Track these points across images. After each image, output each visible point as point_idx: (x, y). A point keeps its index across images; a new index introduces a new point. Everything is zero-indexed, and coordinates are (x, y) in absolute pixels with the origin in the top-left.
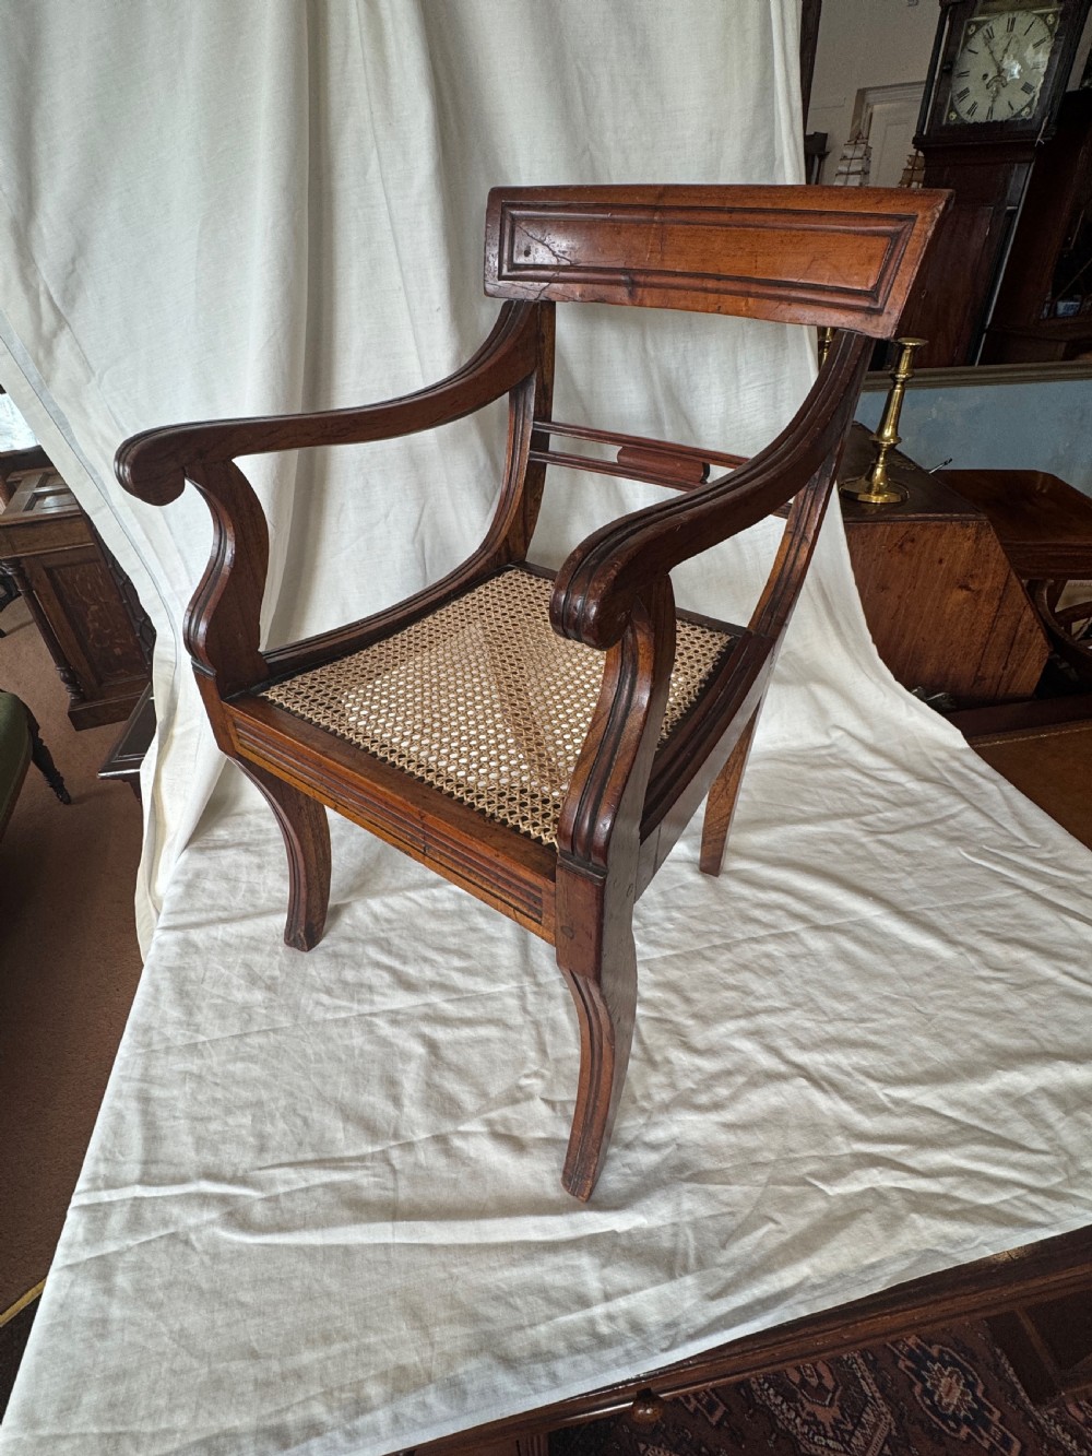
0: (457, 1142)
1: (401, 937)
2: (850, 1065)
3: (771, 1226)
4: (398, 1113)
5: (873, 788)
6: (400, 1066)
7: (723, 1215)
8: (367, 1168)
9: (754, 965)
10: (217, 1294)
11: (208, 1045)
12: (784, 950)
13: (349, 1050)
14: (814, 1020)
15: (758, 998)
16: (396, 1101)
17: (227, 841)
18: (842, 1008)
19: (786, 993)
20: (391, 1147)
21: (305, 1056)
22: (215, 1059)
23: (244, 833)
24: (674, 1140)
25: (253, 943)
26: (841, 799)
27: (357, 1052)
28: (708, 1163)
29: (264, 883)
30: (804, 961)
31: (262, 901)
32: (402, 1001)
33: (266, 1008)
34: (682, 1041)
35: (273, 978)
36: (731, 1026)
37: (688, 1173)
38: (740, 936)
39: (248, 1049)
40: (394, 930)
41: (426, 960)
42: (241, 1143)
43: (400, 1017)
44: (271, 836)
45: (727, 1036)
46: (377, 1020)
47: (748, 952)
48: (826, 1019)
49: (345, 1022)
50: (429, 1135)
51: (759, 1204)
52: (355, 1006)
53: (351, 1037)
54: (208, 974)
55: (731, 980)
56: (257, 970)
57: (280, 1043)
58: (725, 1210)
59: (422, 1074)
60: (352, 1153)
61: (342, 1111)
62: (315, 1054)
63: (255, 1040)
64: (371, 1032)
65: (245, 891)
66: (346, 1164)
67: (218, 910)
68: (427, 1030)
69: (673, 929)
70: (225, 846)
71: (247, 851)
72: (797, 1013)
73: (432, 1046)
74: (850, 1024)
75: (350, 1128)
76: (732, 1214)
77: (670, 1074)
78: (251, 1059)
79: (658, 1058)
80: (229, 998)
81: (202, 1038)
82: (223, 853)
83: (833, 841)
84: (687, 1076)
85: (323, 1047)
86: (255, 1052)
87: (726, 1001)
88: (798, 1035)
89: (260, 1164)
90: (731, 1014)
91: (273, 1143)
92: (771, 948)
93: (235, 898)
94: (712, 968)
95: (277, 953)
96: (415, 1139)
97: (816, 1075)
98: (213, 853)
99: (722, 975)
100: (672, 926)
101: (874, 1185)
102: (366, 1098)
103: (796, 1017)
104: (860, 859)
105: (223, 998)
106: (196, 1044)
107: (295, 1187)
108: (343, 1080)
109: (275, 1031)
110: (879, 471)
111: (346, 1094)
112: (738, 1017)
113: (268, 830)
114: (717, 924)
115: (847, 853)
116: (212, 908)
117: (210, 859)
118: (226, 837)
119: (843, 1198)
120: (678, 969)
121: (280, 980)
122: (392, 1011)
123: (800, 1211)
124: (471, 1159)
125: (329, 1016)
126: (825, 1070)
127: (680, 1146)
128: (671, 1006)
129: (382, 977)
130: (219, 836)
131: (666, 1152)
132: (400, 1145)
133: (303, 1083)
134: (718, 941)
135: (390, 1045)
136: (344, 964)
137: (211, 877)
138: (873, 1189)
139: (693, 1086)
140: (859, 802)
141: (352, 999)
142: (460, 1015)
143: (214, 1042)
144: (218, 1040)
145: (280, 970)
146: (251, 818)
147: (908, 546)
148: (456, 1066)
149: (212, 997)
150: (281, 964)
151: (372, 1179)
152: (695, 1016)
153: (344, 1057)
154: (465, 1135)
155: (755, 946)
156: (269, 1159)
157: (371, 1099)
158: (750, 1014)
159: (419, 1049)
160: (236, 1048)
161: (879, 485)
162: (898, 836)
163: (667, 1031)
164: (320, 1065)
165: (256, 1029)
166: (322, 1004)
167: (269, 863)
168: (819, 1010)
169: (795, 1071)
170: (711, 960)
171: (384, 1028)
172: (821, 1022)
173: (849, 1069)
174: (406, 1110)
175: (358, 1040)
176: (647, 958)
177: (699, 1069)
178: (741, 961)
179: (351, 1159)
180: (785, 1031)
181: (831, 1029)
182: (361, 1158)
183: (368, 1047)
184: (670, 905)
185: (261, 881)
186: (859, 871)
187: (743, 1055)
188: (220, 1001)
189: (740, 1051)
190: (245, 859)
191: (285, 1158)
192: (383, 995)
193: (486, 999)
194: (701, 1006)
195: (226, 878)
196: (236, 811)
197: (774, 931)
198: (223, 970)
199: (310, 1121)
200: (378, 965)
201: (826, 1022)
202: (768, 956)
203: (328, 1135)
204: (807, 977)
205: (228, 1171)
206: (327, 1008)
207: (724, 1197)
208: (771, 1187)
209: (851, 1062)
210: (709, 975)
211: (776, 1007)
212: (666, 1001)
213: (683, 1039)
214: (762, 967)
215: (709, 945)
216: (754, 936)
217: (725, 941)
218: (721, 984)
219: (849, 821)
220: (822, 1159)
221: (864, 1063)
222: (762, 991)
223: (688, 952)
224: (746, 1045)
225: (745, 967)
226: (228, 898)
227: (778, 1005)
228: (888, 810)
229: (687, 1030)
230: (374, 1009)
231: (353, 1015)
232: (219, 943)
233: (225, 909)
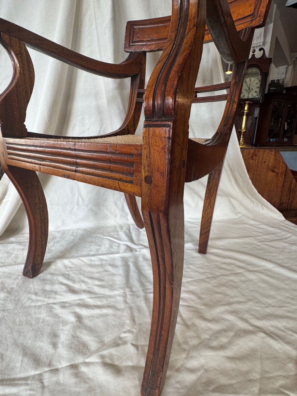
0: (83, 369)
1: (74, 273)
4: (54, 351)
5: (256, 230)
6: (61, 327)
8: (27, 384)
9: (227, 284)
12: (238, 279)
13: (38, 319)
14: (259, 307)
15: (232, 297)
16: (55, 345)
17: (14, 242)
18: (270, 301)
19: (243, 295)
20: (45, 372)
24: (202, 367)
26: (246, 233)
27: (41, 320)
28: (224, 381)
30: (248, 283)
31: (19, 260)
32: (69, 298)
34: (200, 316)
36: (222, 309)
37: (213, 387)
38: (219, 274)
41: (83, 282)
43: (66, 305)
45: (221, 313)
46: (54, 306)
47: (224, 280)
49: (40, 307)
50: (69, 364)
52: (46, 300)
53: (40, 314)
55: (218, 290)
57: (4, 317)
59: (71, 331)
60: (22, 375)
61: (24, 350)
62: (20, 321)
64: (51, 311)
65: (14, 257)
66: (16, 382)
68: (78, 310)
70: (12, 243)
72: (250, 303)
73: (79, 318)
74: (276, 308)
75: (26, 360)
77: (196, 331)
79: (189, 323)
83: (247, 244)
84: (204, 332)
85: (25, 318)
87: (217, 299)
88: (253, 313)
90: (221, 303)
92: (233, 278)
93: (8, 259)
94: (209, 286)
96: (60, 367)
97: (268, 332)
98: (6, 245)
99: (214, 288)
100: (189, 270)
102: (40, 344)
103: (249, 305)
104: (259, 249)
108: (30, 334)
109: (4, 310)
111: (29, 342)
112: (225, 305)
114: (208, 270)
115: (254, 247)
117: (4, 246)
118: (14, 240)
120: (194, 285)
122: (63, 302)
124: (89, 379)
125: (33, 304)
126: (272, 329)
127: (206, 370)
128: (193, 301)
129: (62, 288)
130: (11, 240)
131: (199, 374)
132: (50, 370)
133: (8, 336)
134: (210, 276)
135: (59, 317)
136: (46, 283)
137: (1, 252)
139: (208, 337)
140: (252, 233)
141: (46, 297)
142: (95, 304)
148: (89, 327)
151: (29, 392)
152: (205, 305)
153: (34, 323)
154: (87, 364)
155: (226, 277)
157: (42, 344)
158: (229, 304)
159: (72, 319)
162: (270, 243)
163: (192, 311)
164: (20, 327)
166: (31, 299)
168: (259, 302)
169: (257, 330)
170: (208, 282)
171: (58, 310)
173: (283, 328)
174: (59, 350)
175: (43, 315)
177: (210, 329)
178: (221, 283)
179: (20, 379)
180: (248, 311)
181: (269, 310)
182: (26, 379)
183: (48, 318)
184: (188, 263)
185: (21, 254)
189: (230, 321)
192: (61, 295)
193: (108, 297)
194: (206, 300)
195: (8, 252)
196: (21, 233)
197: (232, 272)
199: (4, 357)
200: (62, 284)
201: (265, 307)
202: (232, 281)
203: (12, 364)
204: (251, 289)
206: (33, 301)
209: (283, 325)
210: (208, 288)
211: (240, 301)
212: (190, 299)
213: (200, 314)
214: (230, 285)
215: (206, 277)
216: (225, 274)
217: (212, 276)
218: (214, 292)
219: (251, 238)
220: (285, 377)
221: (289, 326)
222: (232, 294)
223: (197, 280)
224: (231, 317)
225: (223, 285)
226: (5, 260)
227: (241, 300)
228: (264, 235)
229: (202, 311)
230: (55, 301)
231: (44, 304)
233: (2, 263)
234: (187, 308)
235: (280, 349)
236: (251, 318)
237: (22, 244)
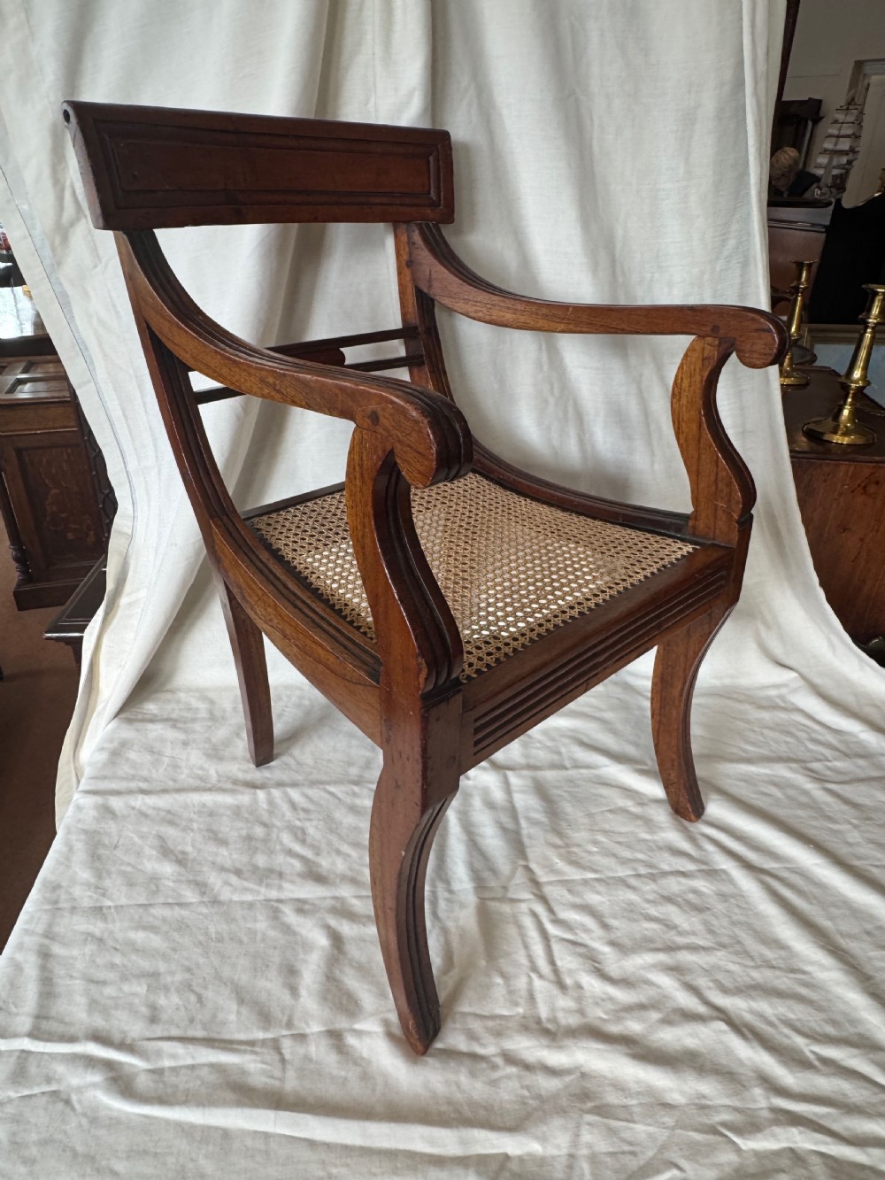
0: (351, 1040)
1: (316, 828)
2: (775, 1015)
3: (675, 1172)
4: (293, 1002)
5: (821, 734)
6: (302, 956)
7: (623, 1153)
8: (256, 1053)
9: (680, 899)
10: (91, 1158)
11: (113, 910)
12: (713, 888)
13: (252, 933)
14: (738, 963)
15: (680, 934)
16: (294, 991)
17: (156, 716)
18: (770, 954)
19: (711, 932)
20: (283, 1036)
21: (207, 934)
22: (118, 925)
23: (173, 710)
24: (577, 1068)
25: (169, 817)
26: (786, 743)
27: (259, 937)
28: (612, 1098)
29: (187, 760)
30: (732, 900)
31: (183, 776)
32: (310, 891)
33: (174, 882)
34: (596, 968)
35: (184, 853)
36: (649, 958)
37: (590, 1105)
38: (666, 867)
39: (151, 919)
40: (310, 820)
41: (338, 852)
42: (132, 1009)
43: (307, 907)
44: (199, 716)
45: (643, 968)
46: (281, 906)
47: (674, 885)
48: (752, 964)
49: (251, 905)
50: (323, 1029)
51: (663, 1148)
52: (263, 890)
53: (255, 921)
54: (121, 841)
55: (653, 911)
56: (170, 843)
57: (183, 919)
58: (627, 1148)
59: (323, 966)
60: (242, 1036)
61: (237, 993)
62: (217, 933)
63: (158, 912)
64: (276, 918)
65: (168, 765)
66: (235, 1046)
67: (139, 780)
68: (333, 922)
69: (597, 852)
70: (153, 720)
71: (174, 726)
72: (720, 954)
74: (778, 973)
75: (244, 1010)
76: (633, 1153)
77: (579, 999)
78: (152, 929)
79: (568, 981)
80: (139, 867)
81: (109, 903)
82: (150, 726)
83: (775, 784)
84: (597, 1004)
85: (225, 927)
86: (157, 923)
87: (646, 932)
88: (720, 977)
89: (149, 1035)
90: (652, 946)
91: (164, 1017)
92: (701, 884)
93: (157, 771)
94: (632, 896)
95: (192, 830)
96: (308, 1031)
97: (737, 1022)
98: (140, 725)
99: (646, 906)
100: (595, 849)
101: (792, 1145)
102: (262, 983)
103: (720, 958)
104: (803, 806)
105: (133, 866)
106: (101, 908)
107: (181, 1063)
108: (243, 962)
109: (180, 905)
111: (244, 978)
112: (658, 950)
113: (197, 709)
114: (643, 853)
115: (789, 798)
116: (133, 778)
117: (137, 730)
118: (155, 712)
119: (756, 1153)
120: (598, 893)
121: (191, 857)
122: (299, 900)
123: (706, 1161)
124: (363, 1059)
125: (236, 898)
126: (748, 1017)
127: (584, 1075)
128: (587, 930)
129: (293, 866)
130: (148, 710)
131: (568, 1079)
132: (292, 1035)
133: (201, 960)
134: (643, 870)
135: (295, 934)
136: (257, 849)
137: (135, 747)
138: (791, 1150)
139: (605, 1017)
140: (806, 747)
141: (260, 882)
142: (367, 913)
143: (119, 908)
144: (122, 906)
145: (193, 846)
146: (182, 695)
148: (358, 963)
149: (122, 864)
150: (193, 840)
151: (260, 1066)
152: (612, 943)
153: (245, 939)
154: (359, 1034)
155: (683, 880)
156: (158, 1031)
157: (269, 985)
158: (671, 948)
159: (322, 941)
160: (141, 917)
162: (846, 787)
163: (581, 955)
164: (221, 945)
165: (161, 900)
166: (231, 885)
167: (194, 741)
168: (746, 953)
169: (715, 1014)
170: (634, 889)
171: (290, 917)
172: (745, 966)
173: (774, 1019)
174: (302, 1000)
175: (262, 924)
176: (566, 878)
177: (611, 999)
178: (666, 893)
179: (241, 1042)
180: (707, 972)
181: (758, 976)
182: (252, 1043)
183: (272, 933)
184: (596, 828)
185: (184, 757)
186: (800, 817)
187: (659, 991)
188: (129, 869)
189: (658, 987)
190: (171, 734)
191: (175, 1032)
192: (293, 883)
194: (619, 934)
195: (150, 750)
196: (168, 687)
197: (704, 867)
198: (136, 839)
199: (204, 999)
200: (290, 853)
201: (753, 967)
202: (695, 891)
203: (221, 1016)
204: (735, 918)
205: (117, 1037)
206: (235, 890)
207: (626, 1135)
208: (678, 1131)
209: (776, 1012)
210: (631, 903)
211: (699, 945)
212: (583, 925)
213: (597, 965)
214: (688, 903)
215: (634, 873)
216: (682, 869)
217: (650, 871)
218: (642, 914)
219: (794, 766)
220: (736, 1110)
221: (791, 1016)
222: (686, 926)
223: (609, 878)
224: (666, 982)
225: (669, 899)
226: (149, 770)
227: (701, 943)
229: (602, 957)
230: (282, 896)
231: (259, 898)
232: (136, 812)
233: (146, 780)
234: (570, 946)
235: (749, 1059)
236: (710, 988)
237: (179, 725)
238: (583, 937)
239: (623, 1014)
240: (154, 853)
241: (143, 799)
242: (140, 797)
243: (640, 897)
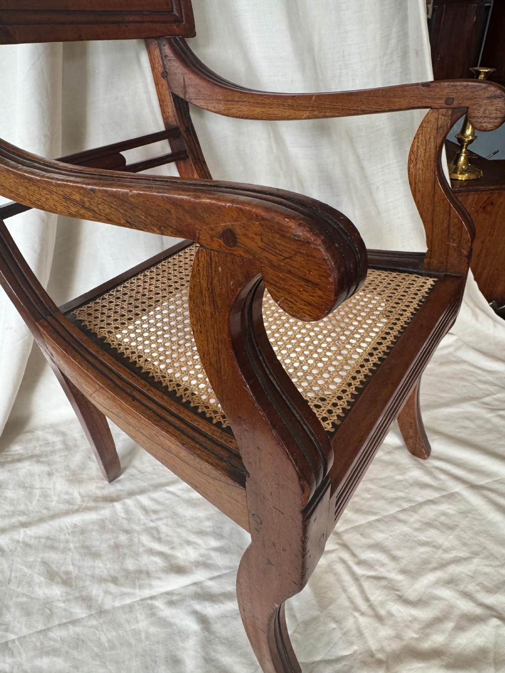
1: (167, 525)
6: (181, 645)
9: (436, 523)
11: (17, 643)
12: (455, 508)
13: (136, 633)
14: (491, 566)
15: (446, 551)
19: (465, 544)
21: (100, 645)
22: (24, 656)
23: (35, 447)
25: (49, 543)
27: (143, 634)
29: (54, 488)
30: (471, 516)
31: (54, 503)
32: (176, 583)
33: (64, 602)
34: (398, 596)
35: (67, 573)
36: (431, 577)
38: (420, 500)
39: (52, 643)
40: (161, 519)
43: (175, 598)
44: (57, 448)
45: (430, 586)
46: (154, 602)
47: (430, 512)
48: (498, 563)
49: (131, 607)
52: (137, 591)
53: (137, 621)
54: (13, 575)
55: (422, 537)
56: (54, 566)
57: (78, 635)
62: (109, 641)
63: (56, 634)
64: (153, 615)
65: (40, 496)
67: (19, 515)
68: (198, 607)
70: (20, 459)
71: (38, 462)
72: (476, 561)
73: (204, 621)
77: (394, 626)
78: (54, 652)
79: (382, 612)
80: (32, 595)
81: (12, 637)
82: (19, 465)
83: (468, 419)
84: (407, 626)
85: (114, 634)
86: (57, 645)
87: (422, 556)
88: (481, 579)
90: (430, 566)
92: (445, 507)
93: (32, 503)
94: (405, 529)
95: (69, 550)
99: (416, 534)
100: (369, 496)
103: (477, 564)
104: (490, 431)
105: (27, 596)
106: (7, 643)
109: (74, 622)
110: (462, 158)
112: (435, 569)
113: (54, 442)
114: (401, 491)
115: (480, 427)
116: (13, 514)
117: (9, 471)
118: (21, 451)
120: (382, 531)
121: (74, 575)
122: (168, 593)
125: (117, 604)
128: (383, 565)
129: (156, 563)
130: (15, 451)
134: (406, 505)
135: (170, 625)
136: (125, 555)
137: (11, 486)
139: (416, 636)
141: (134, 585)
142: (223, 591)
143: (22, 639)
144: (25, 637)
145: (73, 565)
146: (39, 433)
147: (489, 208)
148: (225, 639)
149: (18, 596)
150: (73, 559)
152: (403, 571)
153: (132, 641)
155: (433, 507)
158: (443, 565)
159: (193, 626)
160: (42, 643)
161: (462, 168)
163: (385, 587)
164: (114, 652)
165: (57, 623)
166: (111, 593)
167: (57, 470)
169: (488, 612)
170: (404, 522)
171: (164, 611)
172: (495, 567)
175: (143, 623)
176: (357, 524)
177: (415, 619)
178: (426, 520)
180: (472, 577)
183: (152, 629)
185: (51, 486)
186: (490, 440)
187: (445, 603)
188: (25, 599)
189: (445, 600)
190: (37, 468)
192: (159, 578)
194: (405, 562)
195: (22, 485)
197: (444, 493)
198: (25, 570)
200: (152, 552)
201: (500, 566)
202: (444, 514)
204: (476, 529)
206: (116, 597)
210: (405, 535)
211: (460, 557)
212: (378, 561)
213: (398, 593)
214: (442, 523)
215: (400, 509)
216: (431, 498)
217: (410, 505)
218: (416, 541)
219: (475, 402)
222: (447, 544)
223: (385, 517)
224: (447, 593)
225: (429, 525)
226: (26, 504)
227: (462, 555)
228: (498, 392)
229: (400, 584)
230: (153, 593)
231: (136, 600)
232: (21, 544)
233: (23, 513)
234: (375, 582)
236: (478, 591)
238: (382, 572)
239: (428, 631)
240: (42, 579)
241: (25, 532)
242: (22, 531)
243: (410, 528)
